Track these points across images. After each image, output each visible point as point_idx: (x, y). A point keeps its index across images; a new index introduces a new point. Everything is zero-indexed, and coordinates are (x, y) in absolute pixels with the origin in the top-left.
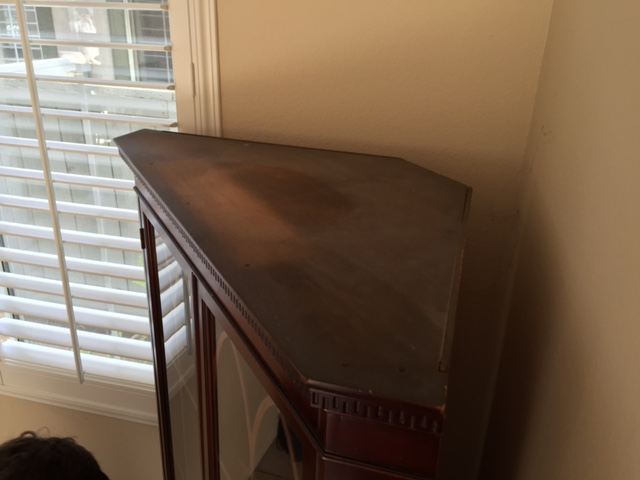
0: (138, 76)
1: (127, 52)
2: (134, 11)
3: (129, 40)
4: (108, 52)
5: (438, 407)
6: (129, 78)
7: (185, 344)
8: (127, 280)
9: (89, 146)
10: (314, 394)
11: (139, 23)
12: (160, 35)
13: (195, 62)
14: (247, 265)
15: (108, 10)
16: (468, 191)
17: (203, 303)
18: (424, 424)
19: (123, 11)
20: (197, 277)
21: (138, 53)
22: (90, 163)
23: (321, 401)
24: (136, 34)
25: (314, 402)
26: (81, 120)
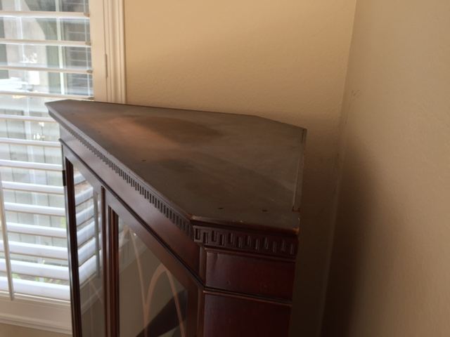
0: (67, 92)
1: (59, 74)
2: (65, 47)
3: (61, 67)
4: (45, 74)
5: (294, 229)
6: (60, 93)
7: (95, 270)
8: (53, 238)
9: (28, 141)
10: (197, 229)
11: (69, 55)
12: (84, 64)
13: (108, 53)
14: (144, 161)
15: (47, 47)
16: (304, 131)
17: (110, 208)
18: (283, 249)
19: (57, 47)
20: (105, 189)
21: (67, 76)
22: (29, 153)
23: (202, 236)
24: (66, 64)
25: (196, 238)
26: (23, 122)
